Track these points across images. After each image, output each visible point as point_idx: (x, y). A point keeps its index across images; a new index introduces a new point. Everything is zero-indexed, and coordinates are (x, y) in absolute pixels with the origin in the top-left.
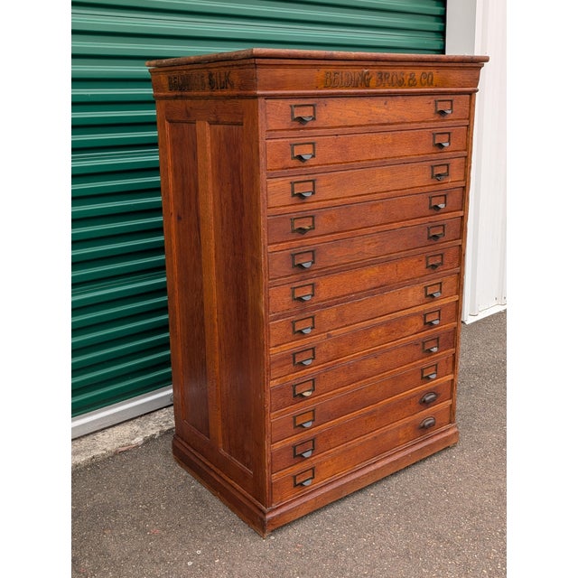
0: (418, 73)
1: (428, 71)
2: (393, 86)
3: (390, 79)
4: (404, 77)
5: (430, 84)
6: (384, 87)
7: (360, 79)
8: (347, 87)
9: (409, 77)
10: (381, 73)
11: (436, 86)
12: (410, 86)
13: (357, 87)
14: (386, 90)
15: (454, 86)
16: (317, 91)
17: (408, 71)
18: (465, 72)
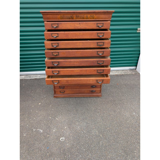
0: (89, 16)
1: (92, 15)
2: (81, 19)
3: (80, 17)
4: (84, 17)
5: (94, 18)
6: (78, 19)
7: (70, 17)
8: (67, 19)
9: (86, 17)
10: (77, 16)
11: (95, 19)
12: (87, 19)
13: (70, 19)
14: (79, 20)
15: (102, 19)
16: (59, 20)
17: (86, 15)
18: (106, 15)
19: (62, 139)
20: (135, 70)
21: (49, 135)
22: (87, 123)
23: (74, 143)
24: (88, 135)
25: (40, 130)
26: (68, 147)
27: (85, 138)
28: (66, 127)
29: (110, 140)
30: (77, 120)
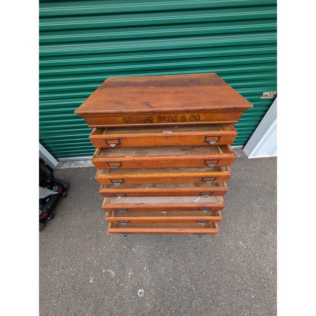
2: (170, 122)
3: (167, 119)
5: (198, 120)
6: (163, 122)
8: (139, 123)
11: (202, 121)
13: (145, 123)
16: (120, 125)
17: (180, 115)
19: (140, 293)
20: (241, 150)
21: (123, 282)
22: (175, 261)
23: (156, 301)
24: (175, 286)
25: (112, 272)
26: (148, 311)
27: (172, 292)
28: (145, 268)
29: (207, 298)
30: (160, 253)
